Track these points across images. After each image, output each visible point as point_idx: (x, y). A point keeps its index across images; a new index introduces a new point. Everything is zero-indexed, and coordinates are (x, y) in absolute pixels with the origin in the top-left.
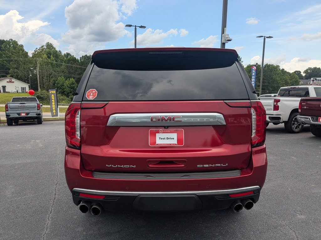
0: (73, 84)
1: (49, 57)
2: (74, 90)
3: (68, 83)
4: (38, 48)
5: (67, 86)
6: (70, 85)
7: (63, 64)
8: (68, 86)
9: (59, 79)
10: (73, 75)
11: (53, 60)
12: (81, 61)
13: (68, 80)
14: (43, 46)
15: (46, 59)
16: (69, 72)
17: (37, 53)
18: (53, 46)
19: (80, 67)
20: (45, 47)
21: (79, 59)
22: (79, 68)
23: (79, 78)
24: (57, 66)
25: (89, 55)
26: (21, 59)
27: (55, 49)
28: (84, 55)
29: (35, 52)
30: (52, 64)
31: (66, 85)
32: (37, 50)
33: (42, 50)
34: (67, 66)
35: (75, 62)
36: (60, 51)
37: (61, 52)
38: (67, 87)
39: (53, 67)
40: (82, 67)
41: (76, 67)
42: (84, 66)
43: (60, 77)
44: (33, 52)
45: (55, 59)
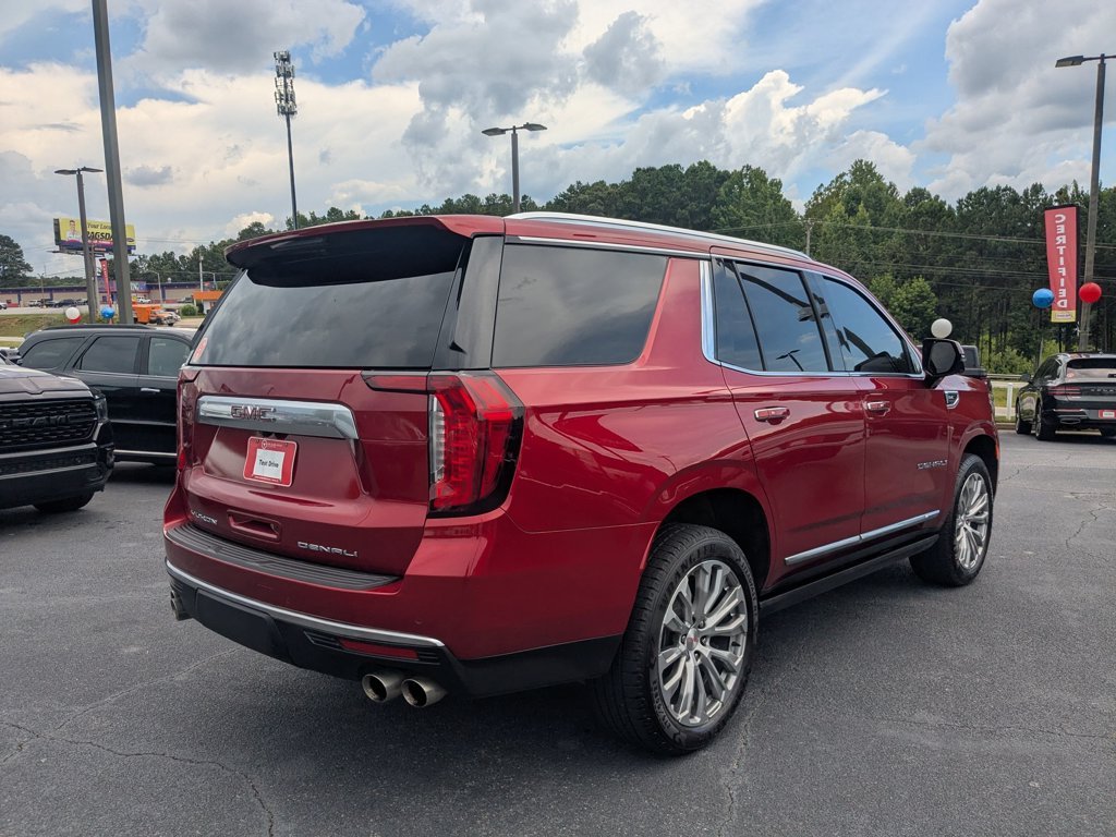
0: (924, 298)
1: (852, 212)
2: (924, 319)
3: (904, 295)
4: (826, 185)
5: (899, 306)
6: (911, 305)
7: (896, 230)
8: (901, 308)
9: (874, 282)
10: (926, 269)
11: (863, 221)
12: (961, 215)
13: (906, 284)
14: (841, 176)
15: (842, 217)
16: (915, 257)
17: (822, 199)
18: (876, 170)
19: (952, 235)
20: (848, 178)
21: (955, 206)
22: (954, 239)
23: (946, 277)
24: (877, 238)
25: (995, 189)
26: (769, 225)
27: (879, 178)
28: (974, 191)
29: (816, 199)
30: (858, 232)
31: (896, 304)
32: (822, 190)
33: (839, 188)
34: (909, 235)
35: (939, 220)
36: (891, 185)
37: (895, 189)
38: (898, 310)
39: (861, 245)
40: (964, 236)
41: (942, 238)
42: (970, 232)
43: (878, 278)
44: (810, 197)
45: (871, 216)
